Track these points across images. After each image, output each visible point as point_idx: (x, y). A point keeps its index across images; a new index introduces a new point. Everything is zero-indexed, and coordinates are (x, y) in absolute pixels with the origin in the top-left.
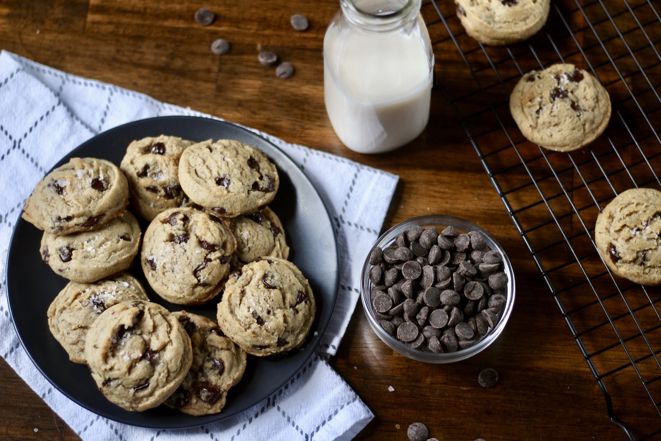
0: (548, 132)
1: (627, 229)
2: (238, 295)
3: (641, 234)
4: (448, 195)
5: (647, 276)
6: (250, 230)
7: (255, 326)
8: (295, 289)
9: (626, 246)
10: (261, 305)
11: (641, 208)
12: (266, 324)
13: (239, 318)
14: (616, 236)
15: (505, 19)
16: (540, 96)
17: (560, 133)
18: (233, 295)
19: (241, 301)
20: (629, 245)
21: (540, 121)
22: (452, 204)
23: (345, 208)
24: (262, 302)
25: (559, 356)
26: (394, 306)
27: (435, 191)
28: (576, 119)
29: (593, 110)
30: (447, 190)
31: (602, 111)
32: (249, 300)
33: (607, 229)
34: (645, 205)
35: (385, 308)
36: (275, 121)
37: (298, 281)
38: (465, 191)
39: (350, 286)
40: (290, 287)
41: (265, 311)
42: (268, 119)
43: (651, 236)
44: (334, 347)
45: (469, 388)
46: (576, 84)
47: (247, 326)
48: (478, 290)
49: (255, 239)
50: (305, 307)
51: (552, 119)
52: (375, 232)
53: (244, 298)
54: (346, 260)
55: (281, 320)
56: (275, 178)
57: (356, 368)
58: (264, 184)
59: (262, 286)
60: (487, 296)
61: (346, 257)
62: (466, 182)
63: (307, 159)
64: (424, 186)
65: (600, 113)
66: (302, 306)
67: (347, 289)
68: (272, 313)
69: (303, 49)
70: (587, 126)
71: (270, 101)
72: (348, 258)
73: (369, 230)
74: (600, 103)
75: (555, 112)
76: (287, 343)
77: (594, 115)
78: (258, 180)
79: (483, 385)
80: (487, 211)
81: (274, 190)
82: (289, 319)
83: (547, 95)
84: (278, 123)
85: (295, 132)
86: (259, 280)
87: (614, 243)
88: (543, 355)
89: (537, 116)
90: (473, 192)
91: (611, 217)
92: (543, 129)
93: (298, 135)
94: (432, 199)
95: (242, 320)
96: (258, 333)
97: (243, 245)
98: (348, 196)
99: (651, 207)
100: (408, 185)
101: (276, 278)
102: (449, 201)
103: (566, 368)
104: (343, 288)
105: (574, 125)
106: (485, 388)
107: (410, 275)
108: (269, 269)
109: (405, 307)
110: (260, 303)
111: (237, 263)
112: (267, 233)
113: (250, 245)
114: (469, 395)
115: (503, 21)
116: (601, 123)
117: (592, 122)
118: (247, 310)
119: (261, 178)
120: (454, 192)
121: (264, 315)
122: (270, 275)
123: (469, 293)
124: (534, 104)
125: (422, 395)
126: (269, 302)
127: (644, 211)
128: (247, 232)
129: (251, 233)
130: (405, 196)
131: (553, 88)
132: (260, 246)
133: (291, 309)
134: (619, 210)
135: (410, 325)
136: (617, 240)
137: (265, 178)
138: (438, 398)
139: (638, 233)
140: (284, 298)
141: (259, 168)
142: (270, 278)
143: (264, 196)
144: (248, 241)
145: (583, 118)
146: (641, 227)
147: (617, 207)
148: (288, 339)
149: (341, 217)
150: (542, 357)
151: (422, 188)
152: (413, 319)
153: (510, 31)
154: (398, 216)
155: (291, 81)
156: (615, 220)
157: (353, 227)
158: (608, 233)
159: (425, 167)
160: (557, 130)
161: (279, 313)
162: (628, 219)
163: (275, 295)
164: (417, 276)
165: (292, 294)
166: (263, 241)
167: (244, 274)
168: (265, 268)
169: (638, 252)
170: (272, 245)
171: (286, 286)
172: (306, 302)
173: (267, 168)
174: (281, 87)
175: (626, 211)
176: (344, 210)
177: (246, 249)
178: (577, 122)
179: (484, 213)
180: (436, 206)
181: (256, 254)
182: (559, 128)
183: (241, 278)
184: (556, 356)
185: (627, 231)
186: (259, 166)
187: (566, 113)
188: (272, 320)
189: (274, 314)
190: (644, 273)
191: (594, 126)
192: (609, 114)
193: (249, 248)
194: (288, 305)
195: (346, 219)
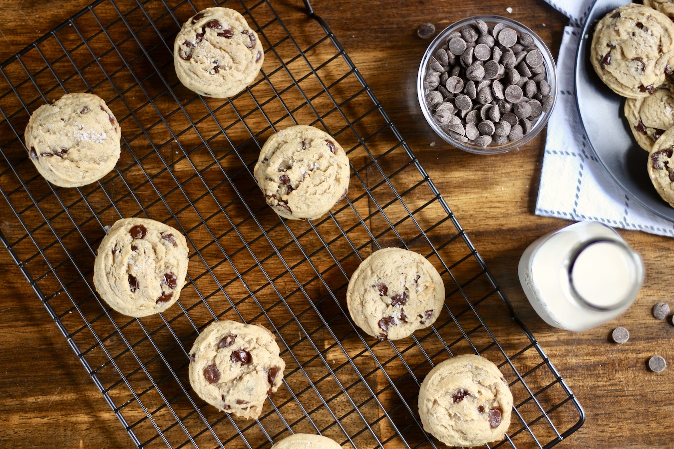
0: (406, 261)
1: (323, 168)
2: (664, 45)
3: (309, 166)
4: (486, 205)
5: (298, 131)
6: (665, 118)
7: (643, 21)
8: (614, 64)
9: (321, 151)
10: (642, 39)
11: (311, 190)
12: (634, 24)
13: (659, 26)
14: (331, 160)
15: (462, 375)
16: (418, 293)
17: (395, 260)
18: (669, 44)
19: (661, 41)
20: (319, 152)
21: (415, 270)
22: (482, 197)
23: (580, 170)
24: (642, 42)
25: (365, 64)
26: (524, 59)
27: (499, 207)
28: (381, 276)
29: (365, 290)
30: (488, 210)
31: (356, 294)
32: (654, 42)
33: (340, 168)
34: (308, 194)
35: (532, 55)
36: (661, 257)
37: (613, 74)
38: (472, 212)
39: (563, 95)
40: (619, 65)
41: (637, 34)
42: (668, 257)
43: (299, 164)
44: (568, 33)
45: (441, 22)
46: (384, 316)
47: (650, 19)
48: (451, 86)
49: (659, 110)
50: (602, 52)
51: (404, 271)
52: (549, 152)
53: (658, 43)
54: (571, 119)
55: (622, 31)
56: (653, 171)
57: (544, 25)
58: (663, 158)
59: (645, 60)
60: (442, 83)
61: (571, 122)
62: (472, 221)
63: (624, 215)
64: (510, 212)
65: (358, 291)
66: (604, 51)
67: (565, 92)
68: (631, 34)
69: (648, 339)
70: (370, 272)
71: (670, 277)
72: (569, 121)
73: (555, 152)
74: (359, 301)
75: (402, 278)
76: (611, 17)
77: (364, 286)
78: (669, 160)
79: (429, 24)
80: (448, 195)
81: (652, 157)
82: (614, 33)
83: (412, 295)
84: (658, 254)
85: (640, 248)
86: (648, 65)
87: (332, 154)
88: (379, 63)
89: (418, 274)
90: (463, 213)
91: (338, 180)
92: (411, 263)
93: (636, 245)
94: (501, 199)
95: (656, 24)
96: (639, 15)
97: (669, 102)
98: (580, 182)
99: (302, 193)
100: (525, 209)
101: (633, 70)
102: (484, 200)
103: (358, 55)
104: (569, 93)
105: (382, 268)
106: (427, 22)
107: (514, 89)
108: (641, 77)
109: (514, 58)
110: (644, 40)
111: (670, 86)
112: (649, 121)
113: (662, 103)
114: (440, 15)
115: (464, 373)
116: (356, 282)
117: (365, 279)
118: (654, 32)
119: (666, 163)
120: (481, 210)
121: (638, 31)
122: (640, 71)
123: (459, 82)
124: (424, 284)
125: (482, 9)
126: (636, 44)
127: (308, 187)
128: (667, 114)
129: (663, 115)
130: (527, 199)
131: (407, 304)
132: (653, 105)
133: (614, 44)
134: (332, 187)
135: (507, 44)
136: (331, 157)
137: (662, 165)
138: (467, 8)
139: (312, 167)
140: (623, 54)
141: (669, 176)
142: (639, 67)
143: (660, 147)
144: (665, 107)
145: (375, 278)
146: (310, 172)
147: (334, 191)
148: (611, 19)
149: (583, 160)
150: (380, 61)
151: (512, 209)
152: (504, 50)
153: (455, 365)
154: (529, 177)
155: (654, 301)
156: (334, 177)
157: (570, 152)
158: (339, 163)
159: (512, 231)
160: (397, 263)
161: (624, 36)
162: (323, 178)
163: (631, 51)
164: (508, 90)
165: (616, 60)
166: (651, 111)
167: (663, 70)
168: (644, 77)
169: (310, 147)
170: (642, 112)
171: (623, 64)
172: (602, 57)
173: (662, 178)
174: (662, 293)
175: (325, 185)
176: (582, 167)
177: (665, 98)
178: (380, 273)
179: (450, 193)
180: (496, 193)
181: (654, 98)
182: (395, 265)
183: (665, 65)
184: (368, 64)
185: (323, 166)
186: (670, 178)
187: (392, 279)
188: (630, 28)
189: (628, 34)
190: (302, 132)
191: (362, 276)
192: (348, 294)
193: (662, 101)
194: (618, 47)
195: (578, 157)
